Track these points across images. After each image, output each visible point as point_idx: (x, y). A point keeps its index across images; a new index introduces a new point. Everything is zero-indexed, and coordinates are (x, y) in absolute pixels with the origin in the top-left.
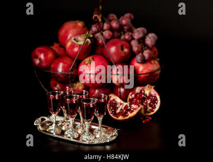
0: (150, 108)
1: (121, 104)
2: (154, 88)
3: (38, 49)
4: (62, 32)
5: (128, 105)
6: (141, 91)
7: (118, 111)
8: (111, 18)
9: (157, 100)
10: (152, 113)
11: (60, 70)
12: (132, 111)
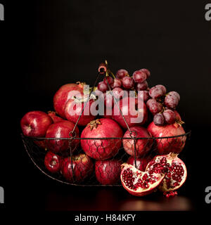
0: (174, 181)
1: (138, 174)
2: (178, 156)
3: (30, 113)
4: (59, 96)
5: (148, 175)
6: (161, 161)
7: (135, 182)
8: (122, 74)
9: (182, 170)
10: (177, 187)
11: (58, 135)
12: (153, 182)
